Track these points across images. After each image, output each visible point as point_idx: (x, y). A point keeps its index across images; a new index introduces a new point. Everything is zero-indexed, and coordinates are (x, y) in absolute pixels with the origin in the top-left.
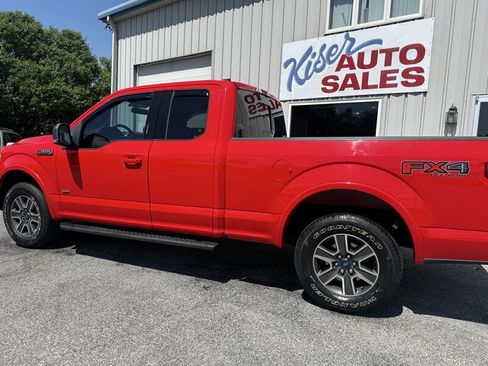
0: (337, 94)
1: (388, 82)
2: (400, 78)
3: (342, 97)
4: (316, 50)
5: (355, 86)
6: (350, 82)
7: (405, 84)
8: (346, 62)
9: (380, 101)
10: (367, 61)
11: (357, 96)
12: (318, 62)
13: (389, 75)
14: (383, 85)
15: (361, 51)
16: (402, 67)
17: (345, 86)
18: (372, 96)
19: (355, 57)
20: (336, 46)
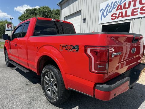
0: (116, 20)
1: (134, 13)
2: (139, 11)
3: (118, 21)
4: (110, 4)
5: (122, 16)
6: (120, 15)
7: (141, 13)
8: (119, 8)
9: (131, 21)
10: (127, 6)
11: (123, 20)
12: (110, 9)
13: (135, 11)
14: (132, 15)
15: (124, 2)
16: (140, 6)
17: (119, 16)
18: (128, 19)
19: (122, 5)
20: (116, 2)
